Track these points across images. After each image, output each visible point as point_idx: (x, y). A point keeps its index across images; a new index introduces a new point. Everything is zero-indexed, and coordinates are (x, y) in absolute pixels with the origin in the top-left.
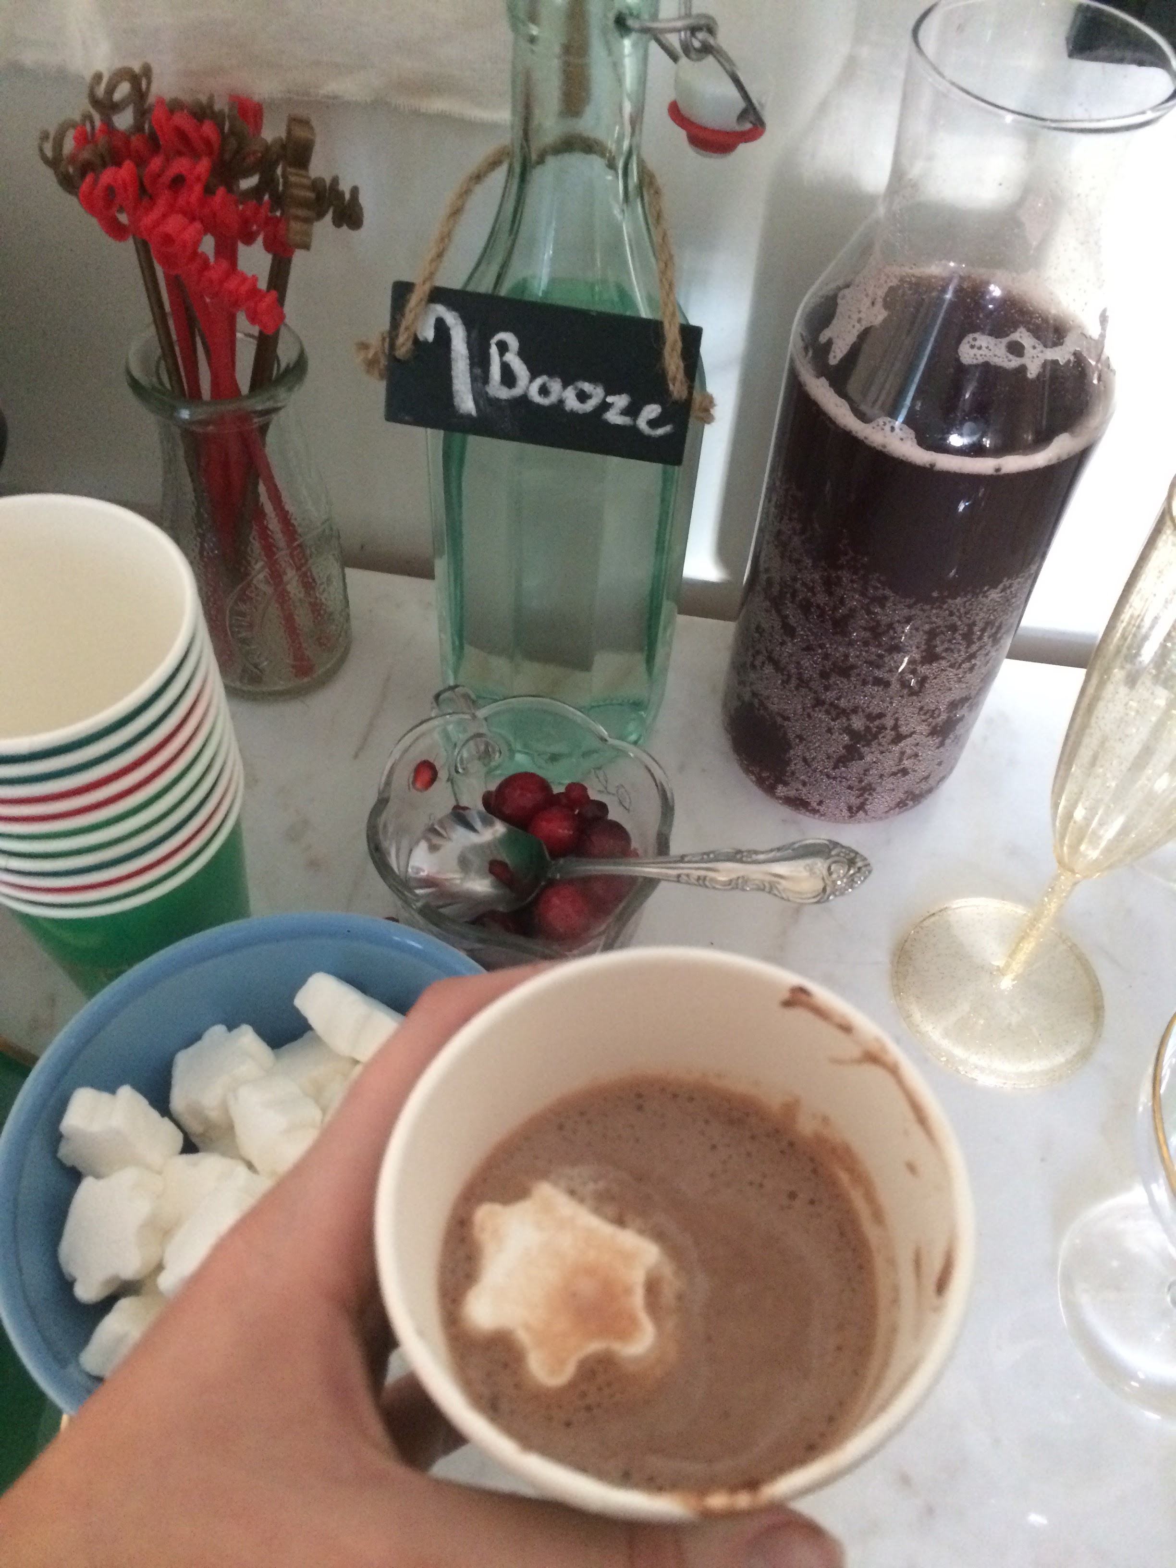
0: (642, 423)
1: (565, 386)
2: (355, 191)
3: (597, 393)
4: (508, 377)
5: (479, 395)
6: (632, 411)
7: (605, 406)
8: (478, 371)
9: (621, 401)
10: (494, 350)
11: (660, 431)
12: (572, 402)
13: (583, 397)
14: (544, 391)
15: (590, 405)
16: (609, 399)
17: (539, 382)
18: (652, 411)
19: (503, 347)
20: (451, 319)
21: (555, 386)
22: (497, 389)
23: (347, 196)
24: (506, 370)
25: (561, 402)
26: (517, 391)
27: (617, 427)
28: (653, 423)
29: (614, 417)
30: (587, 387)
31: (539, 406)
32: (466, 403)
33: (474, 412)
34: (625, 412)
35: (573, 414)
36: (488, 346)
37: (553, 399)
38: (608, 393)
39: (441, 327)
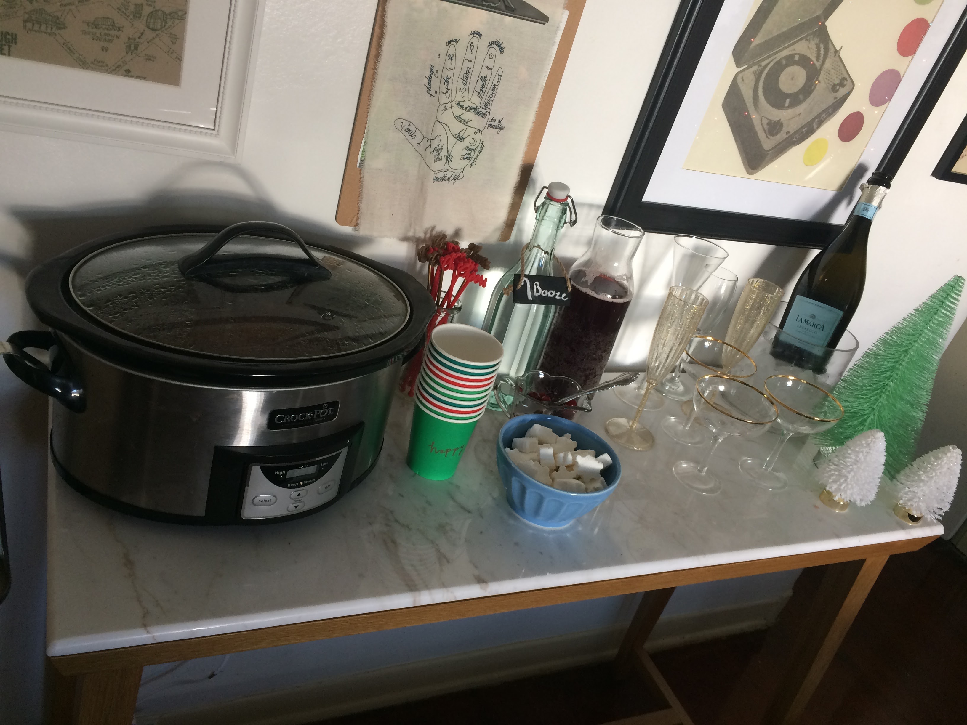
0: (562, 298)
1: (548, 292)
3: (554, 292)
4: (538, 291)
5: (533, 295)
8: (532, 290)
9: (558, 294)
13: (551, 294)
14: (544, 293)
15: (553, 295)
16: (556, 294)
17: (543, 291)
18: (564, 295)
19: (536, 285)
20: (527, 280)
21: (546, 292)
22: (536, 294)
24: (537, 289)
25: (548, 295)
26: (539, 294)
27: (558, 299)
28: (565, 298)
29: (557, 297)
30: (552, 291)
31: (544, 296)
32: (530, 297)
33: (532, 299)
34: (559, 296)
35: (550, 297)
36: (534, 285)
37: (546, 295)
38: (556, 292)
39: (525, 282)
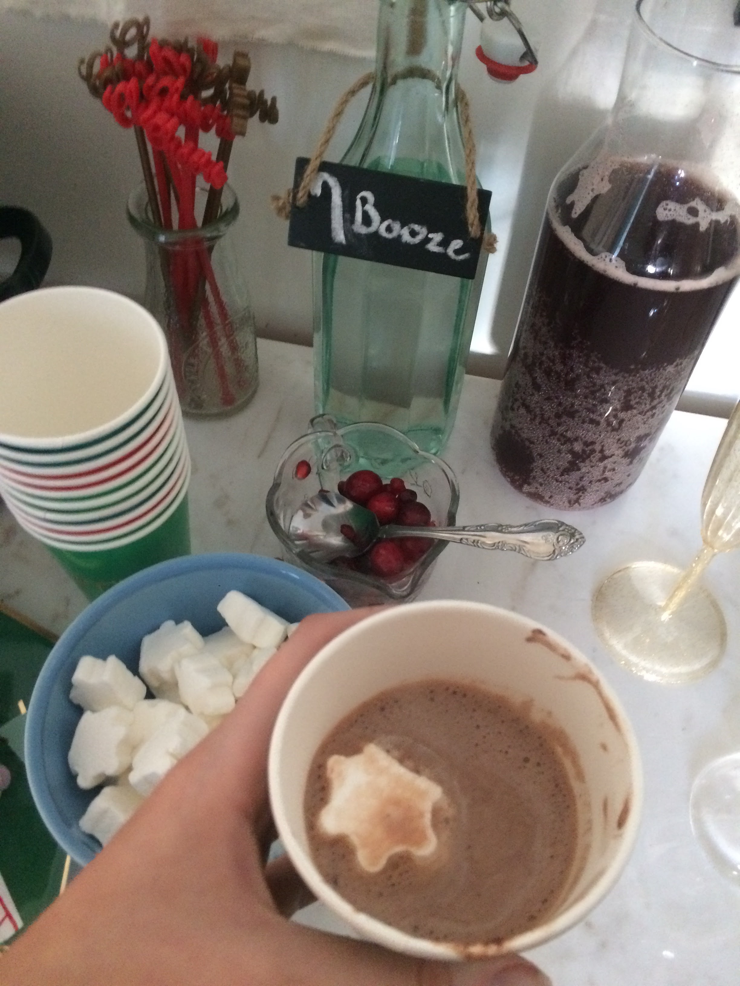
0: (450, 252)
1: (402, 227)
2: (274, 100)
3: (422, 232)
5: (348, 232)
6: (445, 243)
7: (427, 240)
8: (348, 216)
9: (437, 237)
10: (358, 203)
11: (462, 257)
12: (406, 237)
13: (413, 234)
14: (389, 229)
15: (418, 239)
16: (430, 236)
17: (386, 223)
18: (457, 244)
19: (364, 201)
20: (332, 182)
21: (396, 226)
22: (359, 228)
23: (269, 103)
24: (366, 215)
25: (400, 236)
26: (372, 229)
27: (434, 253)
28: (457, 252)
29: (432, 247)
30: (416, 227)
31: (385, 239)
32: (339, 236)
33: (344, 242)
34: (440, 244)
35: (407, 244)
36: (356, 200)
37: (394, 234)
38: (430, 232)
39: (326, 187)
